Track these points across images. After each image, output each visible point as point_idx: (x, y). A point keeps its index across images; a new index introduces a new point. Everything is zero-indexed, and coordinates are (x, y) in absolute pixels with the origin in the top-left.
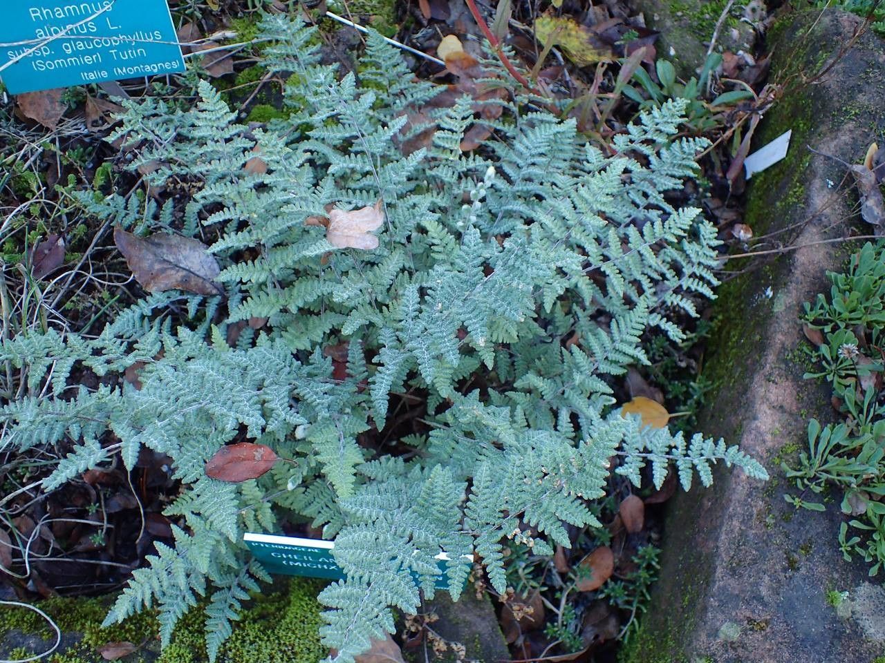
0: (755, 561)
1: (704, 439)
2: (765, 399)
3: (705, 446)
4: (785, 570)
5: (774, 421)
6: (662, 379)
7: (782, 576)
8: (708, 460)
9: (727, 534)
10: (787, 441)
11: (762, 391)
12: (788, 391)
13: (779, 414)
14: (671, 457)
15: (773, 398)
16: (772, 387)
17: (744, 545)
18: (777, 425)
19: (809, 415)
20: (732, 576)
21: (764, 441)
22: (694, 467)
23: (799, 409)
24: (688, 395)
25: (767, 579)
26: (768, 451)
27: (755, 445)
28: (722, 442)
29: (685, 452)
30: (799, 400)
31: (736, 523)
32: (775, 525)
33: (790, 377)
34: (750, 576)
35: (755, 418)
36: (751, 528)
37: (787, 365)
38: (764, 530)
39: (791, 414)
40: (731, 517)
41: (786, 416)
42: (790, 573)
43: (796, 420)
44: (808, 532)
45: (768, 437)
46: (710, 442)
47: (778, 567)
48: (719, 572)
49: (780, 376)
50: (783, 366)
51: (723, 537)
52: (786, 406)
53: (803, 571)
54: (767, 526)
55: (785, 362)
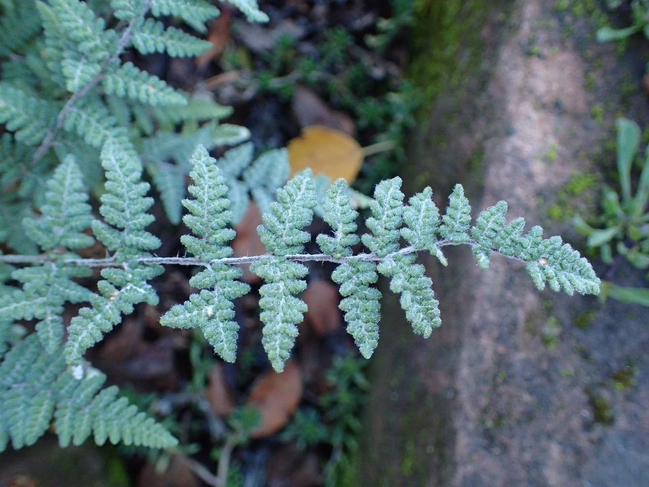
0: (529, 416)
1: (409, 191)
2: (526, 91)
3: (409, 213)
4: (587, 427)
5: (545, 134)
6: (348, 98)
7: (583, 440)
8: (423, 257)
9: (471, 365)
10: (572, 170)
11: (517, 77)
12: (567, 72)
13: (553, 118)
14: (317, 257)
15: (540, 87)
16: (538, 66)
17: (505, 382)
18: (552, 141)
19: (611, 114)
20: (488, 448)
21: (530, 176)
22: (382, 282)
23: (589, 104)
24: (388, 118)
25: (555, 450)
26: (539, 193)
27: (512, 186)
28: (459, 198)
29: (353, 239)
30: (588, 87)
31: (486, 341)
32: (562, 337)
33: (569, 44)
34: (522, 449)
35: (509, 132)
36: (516, 348)
37: (561, 20)
38: (541, 349)
39: (576, 117)
40: (476, 332)
41: (566, 122)
42: (598, 430)
43: (586, 127)
44: (623, 343)
45: (538, 167)
46: (424, 200)
47: (576, 423)
48: (463, 443)
49: (550, 43)
50: (553, 23)
51: (464, 371)
52: (566, 102)
53: (622, 422)
54: (545, 341)
55: (558, 14)
